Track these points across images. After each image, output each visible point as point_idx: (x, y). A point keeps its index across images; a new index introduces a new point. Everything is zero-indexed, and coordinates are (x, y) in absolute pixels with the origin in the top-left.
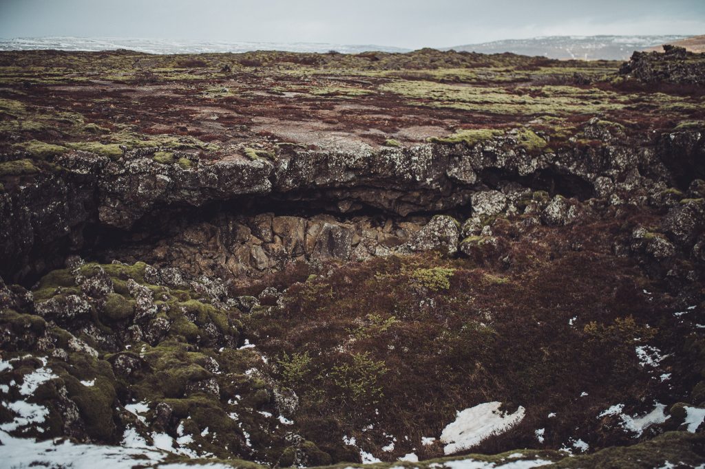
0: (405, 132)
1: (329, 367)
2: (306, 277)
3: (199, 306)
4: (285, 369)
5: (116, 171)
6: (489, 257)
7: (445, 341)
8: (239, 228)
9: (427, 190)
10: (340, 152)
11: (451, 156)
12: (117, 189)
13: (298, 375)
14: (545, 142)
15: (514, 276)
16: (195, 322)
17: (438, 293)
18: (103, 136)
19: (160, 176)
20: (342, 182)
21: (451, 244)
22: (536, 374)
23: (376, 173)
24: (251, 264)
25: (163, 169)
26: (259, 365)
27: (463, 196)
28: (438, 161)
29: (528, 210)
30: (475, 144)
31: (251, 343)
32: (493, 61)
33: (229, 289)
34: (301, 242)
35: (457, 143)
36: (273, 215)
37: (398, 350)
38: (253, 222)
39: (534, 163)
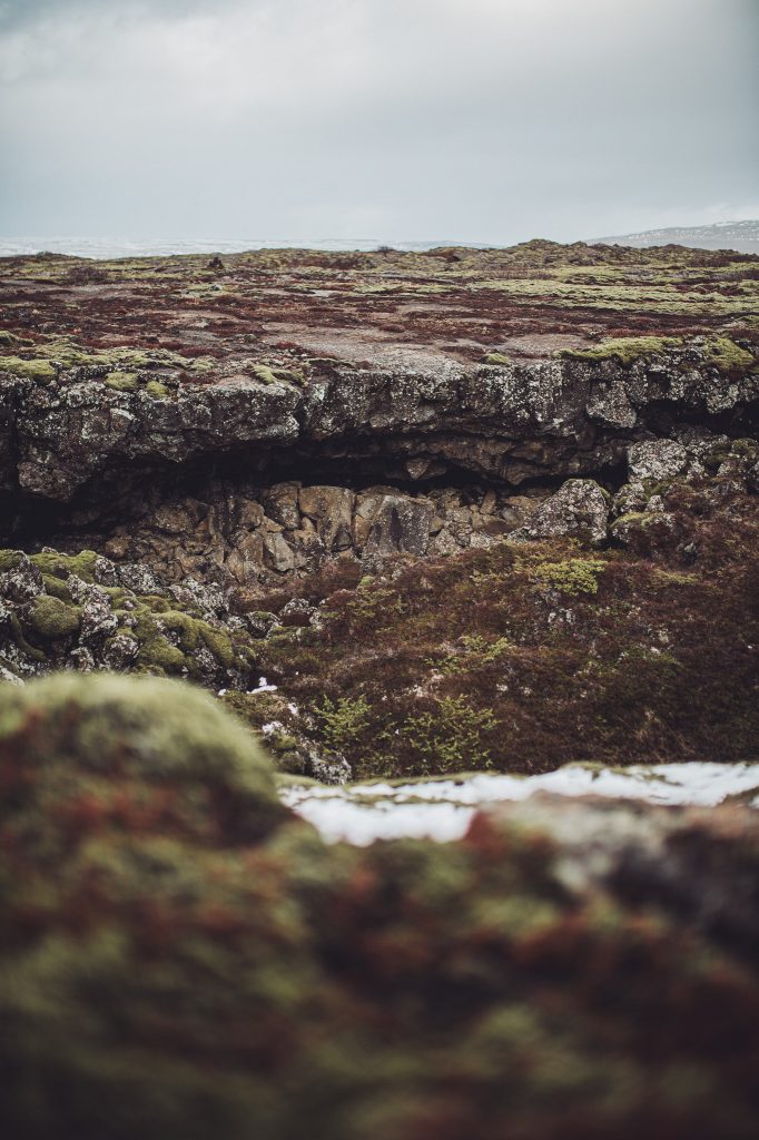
0: (516, 343)
1: (400, 718)
2: (357, 582)
3: (185, 620)
4: (327, 723)
5: (44, 402)
6: (661, 545)
7: (593, 677)
8: (244, 505)
9: (555, 437)
10: (411, 372)
11: (594, 381)
12: (47, 431)
13: (349, 731)
14: (751, 356)
15: (704, 572)
16: (178, 646)
17: (578, 600)
18: (23, 349)
19: (116, 411)
20: (413, 424)
21: (596, 526)
22: (748, 728)
23: (469, 409)
24: (265, 564)
25: (122, 400)
26: (284, 717)
27: (614, 449)
28: (572, 389)
29: (723, 469)
30: (633, 360)
31: (269, 683)
32: (648, 259)
33: (232, 603)
34: (347, 527)
35: (604, 359)
36: (300, 484)
37: (514, 693)
38: (267, 497)
39: (734, 391)
